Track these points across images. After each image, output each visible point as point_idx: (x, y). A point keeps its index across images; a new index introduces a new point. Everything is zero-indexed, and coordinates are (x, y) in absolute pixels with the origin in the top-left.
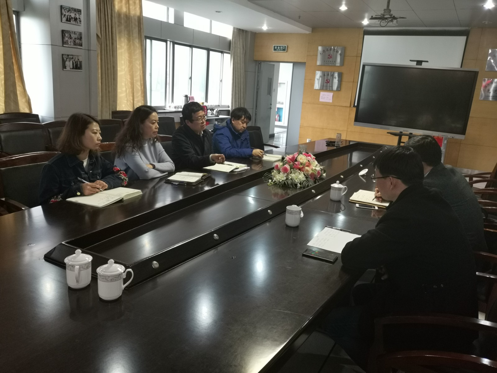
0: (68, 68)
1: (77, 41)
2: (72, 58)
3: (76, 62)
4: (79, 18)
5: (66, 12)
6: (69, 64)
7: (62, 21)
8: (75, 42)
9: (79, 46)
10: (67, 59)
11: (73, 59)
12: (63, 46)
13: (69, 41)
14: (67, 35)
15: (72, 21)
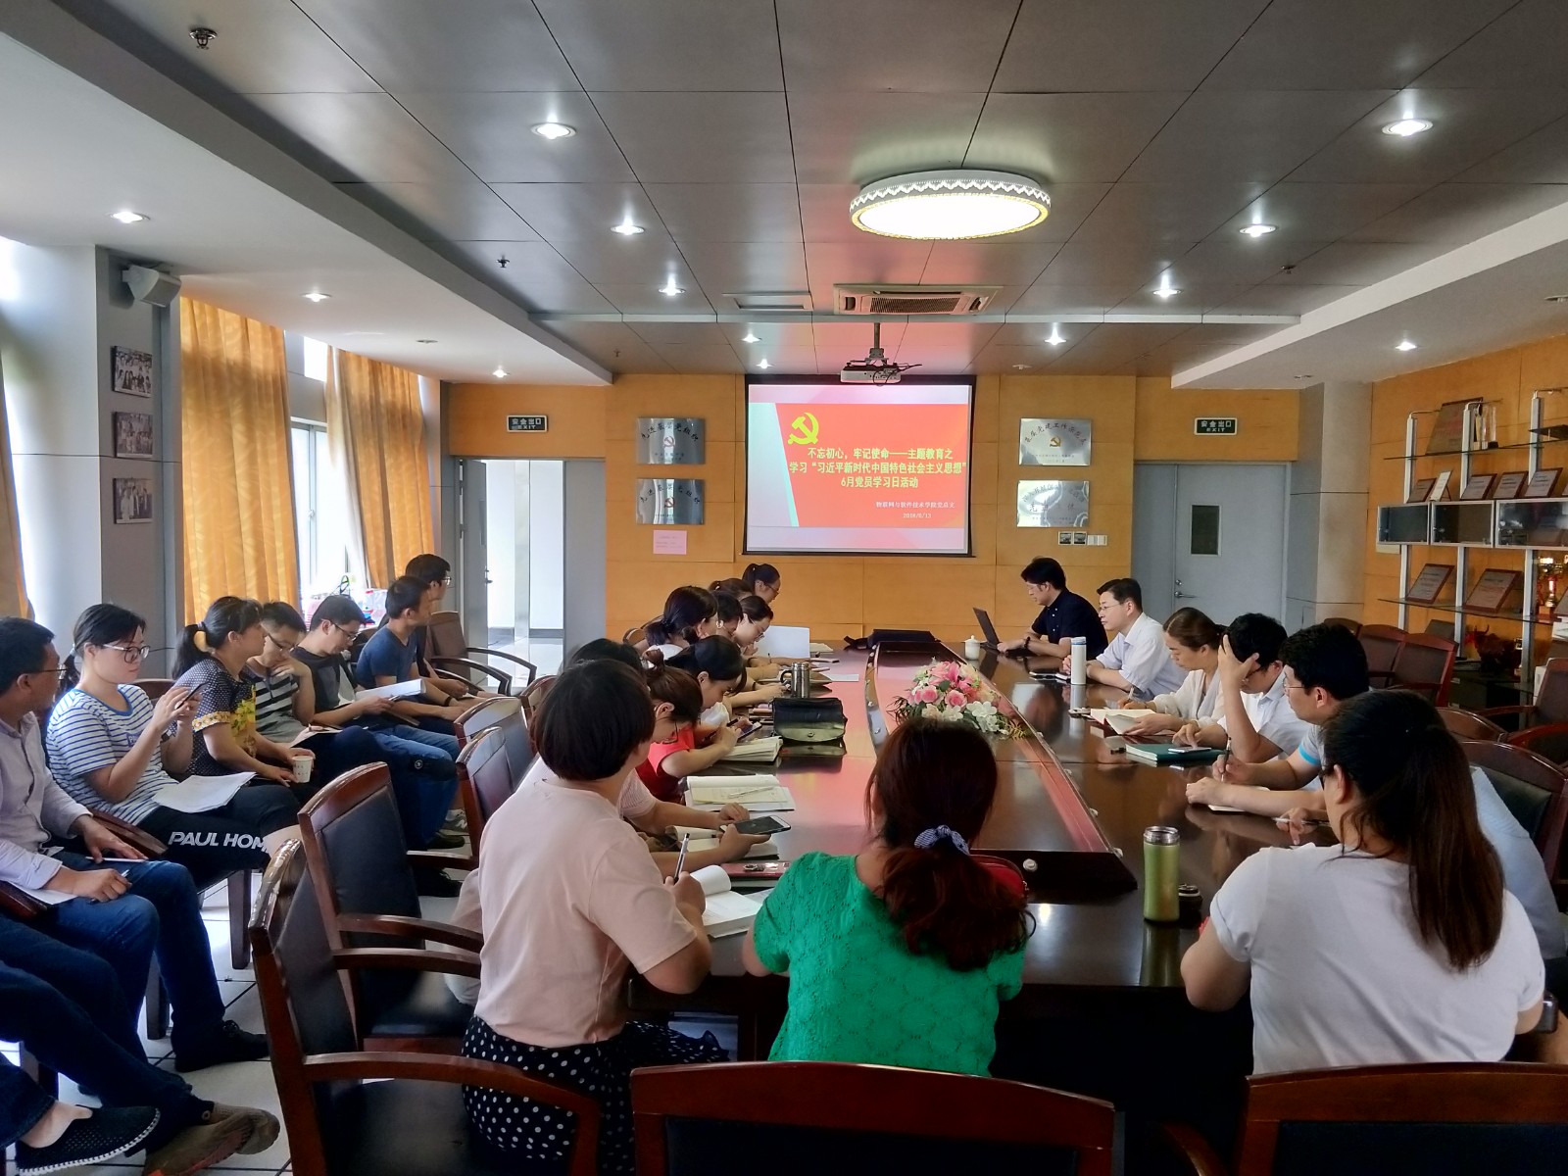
0: (126, 518)
1: (144, 440)
2: (134, 488)
3: (140, 498)
4: (147, 378)
5: (122, 365)
6: (127, 505)
7: (116, 389)
8: (138, 442)
9: (146, 453)
10: (123, 491)
11: (135, 491)
12: (115, 456)
13: (129, 439)
14: (124, 424)
15: (133, 387)
